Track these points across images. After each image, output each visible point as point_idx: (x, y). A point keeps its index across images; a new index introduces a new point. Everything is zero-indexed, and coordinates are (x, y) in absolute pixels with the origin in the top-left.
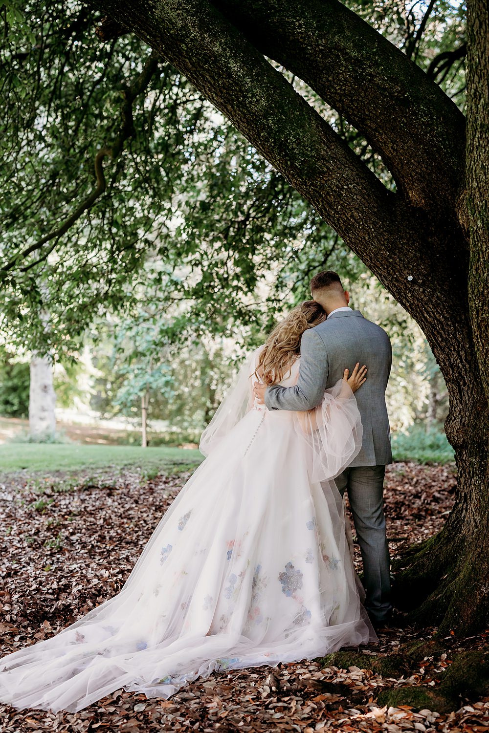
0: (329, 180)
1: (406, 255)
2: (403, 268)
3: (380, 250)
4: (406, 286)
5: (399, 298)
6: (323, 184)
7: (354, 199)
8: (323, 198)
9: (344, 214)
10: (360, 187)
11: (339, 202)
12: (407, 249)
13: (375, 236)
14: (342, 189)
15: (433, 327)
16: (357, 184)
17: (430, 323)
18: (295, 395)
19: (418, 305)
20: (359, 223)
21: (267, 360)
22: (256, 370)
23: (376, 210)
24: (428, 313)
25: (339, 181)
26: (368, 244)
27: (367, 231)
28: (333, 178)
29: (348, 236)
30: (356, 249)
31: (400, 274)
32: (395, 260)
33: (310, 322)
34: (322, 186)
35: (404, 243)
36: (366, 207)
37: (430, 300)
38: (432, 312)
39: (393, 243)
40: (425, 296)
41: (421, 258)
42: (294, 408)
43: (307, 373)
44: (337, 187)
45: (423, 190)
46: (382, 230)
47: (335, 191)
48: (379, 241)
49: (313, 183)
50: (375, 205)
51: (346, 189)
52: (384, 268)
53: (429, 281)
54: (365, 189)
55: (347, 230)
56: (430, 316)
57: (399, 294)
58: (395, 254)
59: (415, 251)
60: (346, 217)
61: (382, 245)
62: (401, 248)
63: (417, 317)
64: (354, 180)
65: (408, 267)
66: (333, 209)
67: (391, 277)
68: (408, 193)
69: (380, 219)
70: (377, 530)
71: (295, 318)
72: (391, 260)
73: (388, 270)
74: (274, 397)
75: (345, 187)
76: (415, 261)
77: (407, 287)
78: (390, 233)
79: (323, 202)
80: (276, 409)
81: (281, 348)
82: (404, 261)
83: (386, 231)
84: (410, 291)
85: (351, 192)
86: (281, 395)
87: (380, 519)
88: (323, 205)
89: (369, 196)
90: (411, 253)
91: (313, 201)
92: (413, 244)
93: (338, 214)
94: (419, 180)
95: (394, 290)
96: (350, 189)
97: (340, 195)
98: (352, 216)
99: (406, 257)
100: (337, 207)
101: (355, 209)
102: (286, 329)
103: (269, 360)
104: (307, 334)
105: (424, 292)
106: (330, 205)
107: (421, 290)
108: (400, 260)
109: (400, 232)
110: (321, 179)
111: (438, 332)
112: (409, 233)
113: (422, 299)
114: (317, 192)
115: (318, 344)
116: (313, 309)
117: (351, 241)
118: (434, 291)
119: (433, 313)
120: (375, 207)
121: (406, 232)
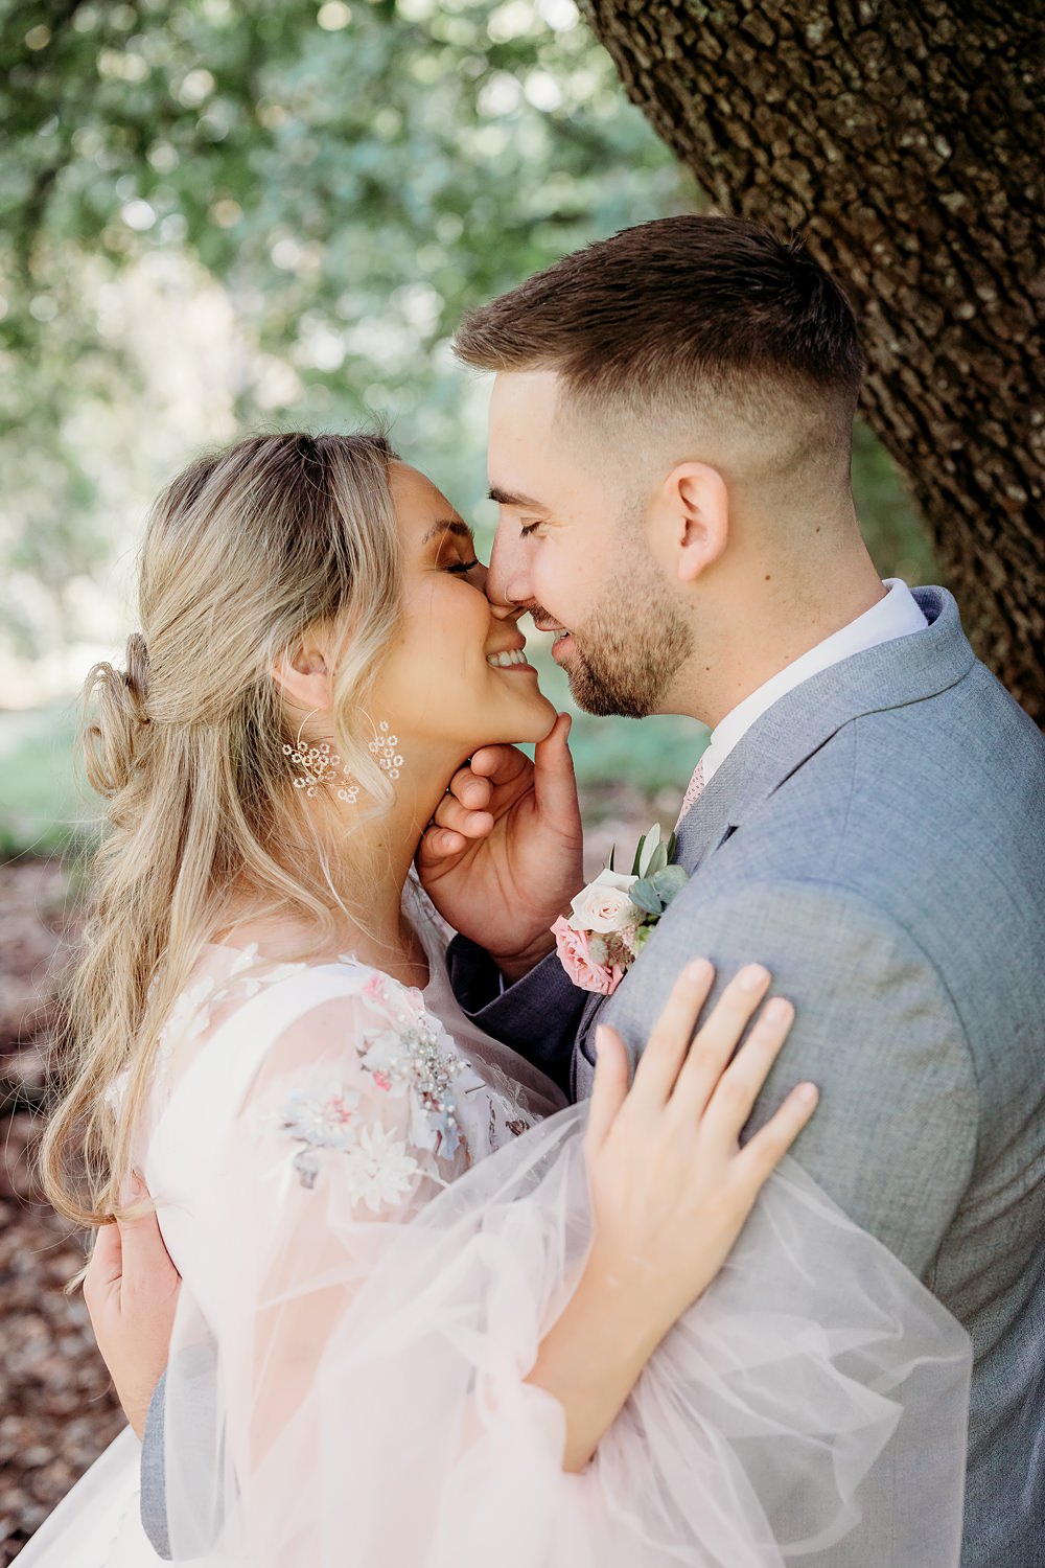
3: (897, 122)
13: (876, 24)
26: (815, 76)
32: (978, 197)
39: (979, 77)
48: (892, 55)
52: (902, 255)
58: (984, 159)
61: (912, 88)
67: (937, 315)
72: (955, 201)
73: (925, 268)
78: (965, 12)
108: (1016, 201)
117: (690, 52)
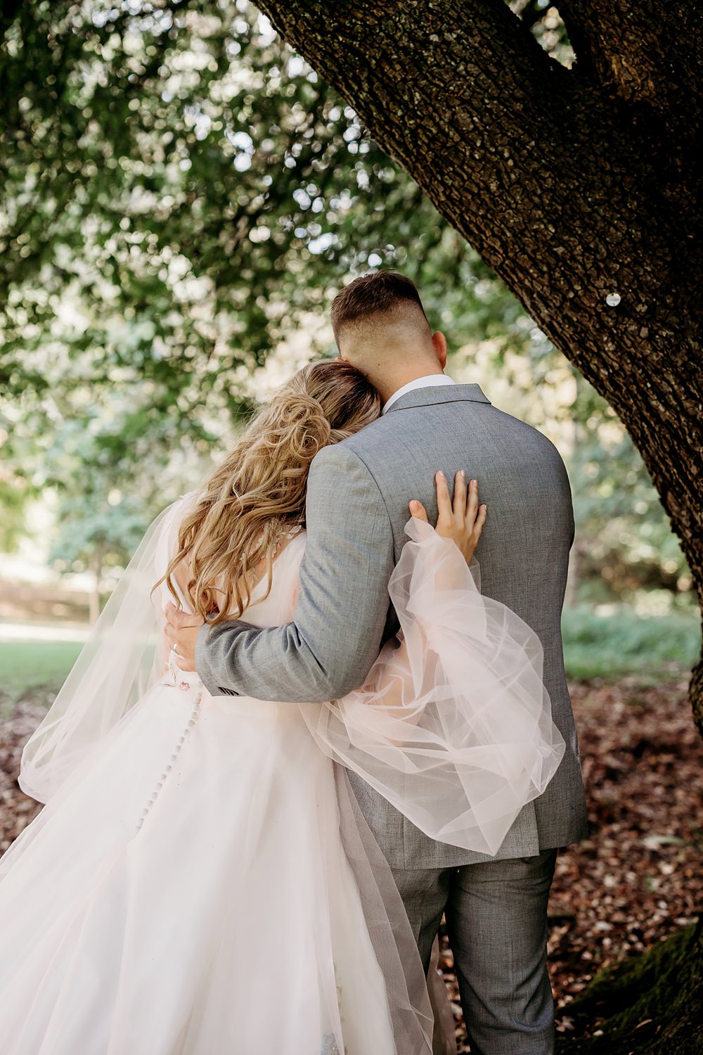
0: (388, 17)
1: (601, 236)
2: (594, 272)
3: (532, 220)
4: (600, 321)
5: (581, 357)
6: (372, 28)
7: (458, 75)
8: (371, 72)
9: (431, 118)
10: (475, 41)
11: (415, 80)
12: (604, 218)
13: (518, 182)
14: (425, 43)
15: (675, 436)
16: (468, 31)
17: (668, 424)
18: (285, 657)
19: (633, 375)
20: (471, 143)
21: (204, 543)
22: (170, 570)
23: (519, 106)
24: (661, 396)
25: (417, 22)
26: (496, 204)
27: (495, 165)
28: (399, 13)
29: (442, 183)
30: (462, 220)
31: (585, 288)
32: (570, 249)
33: (337, 425)
34: (369, 33)
35: (596, 202)
36: (491, 98)
37: (667, 362)
38: (674, 393)
39: (566, 200)
40: (655, 350)
41: (644, 243)
42: (285, 694)
43: (325, 582)
44: (412, 38)
45: (650, 51)
46: (535, 165)
47: (405, 50)
48: (527, 193)
49: (342, 25)
50: (519, 94)
51: (437, 45)
52: (542, 273)
53: (666, 306)
54: (490, 47)
55: (439, 164)
56: (667, 406)
57: (581, 344)
58: (571, 232)
59: (629, 223)
60: (437, 124)
61: (537, 206)
62: (589, 215)
63: (629, 409)
64: (459, 20)
65: (608, 269)
66: (400, 103)
67: (559, 297)
68: (607, 65)
69: (529, 133)
70: (528, 1034)
71: (291, 416)
72: (560, 250)
73: (551, 278)
74: (223, 658)
75: (434, 38)
76: (627, 252)
77: (603, 326)
78: (559, 175)
79: (371, 83)
80: (232, 693)
81: (248, 508)
82: (596, 251)
83: (546, 168)
84: (611, 335)
85: (450, 54)
86: (243, 653)
87: (539, 1000)
88: (370, 92)
89: (499, 65)
90: (617, 229)
91: (345, 79)
92: (623, 202)
93: (414, 116)
94: (640, 23)
95: (568, 332)
96: (448, 43)
97: (419, 62)
98: (453, 123)
99: (602, 240)
100: (412, 99)
101: (463, 102)
102: (266, 451)
103: (210, 545)
104: (327, 460)
105: (650, 338)
106: (392, 91)
107: (644, 332)
108: (587, 249)
109: (586, 170)
110: (367, 12)
111: (690, 451)
112: (611, 173)
113: (645, 359)
114: (356, 52)
115: (361, 492)
116: (343, 387)
117: (449, 197)
118: (681, 334)
119: (676, 397)
120: (517, 100)
121: (602, 169)
